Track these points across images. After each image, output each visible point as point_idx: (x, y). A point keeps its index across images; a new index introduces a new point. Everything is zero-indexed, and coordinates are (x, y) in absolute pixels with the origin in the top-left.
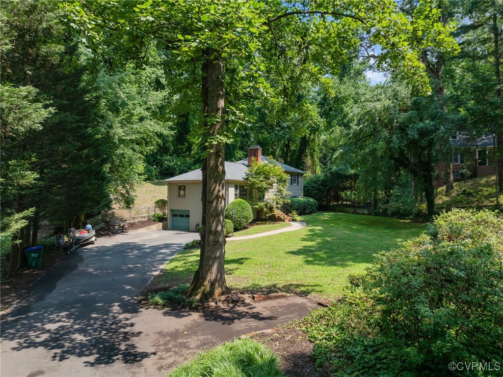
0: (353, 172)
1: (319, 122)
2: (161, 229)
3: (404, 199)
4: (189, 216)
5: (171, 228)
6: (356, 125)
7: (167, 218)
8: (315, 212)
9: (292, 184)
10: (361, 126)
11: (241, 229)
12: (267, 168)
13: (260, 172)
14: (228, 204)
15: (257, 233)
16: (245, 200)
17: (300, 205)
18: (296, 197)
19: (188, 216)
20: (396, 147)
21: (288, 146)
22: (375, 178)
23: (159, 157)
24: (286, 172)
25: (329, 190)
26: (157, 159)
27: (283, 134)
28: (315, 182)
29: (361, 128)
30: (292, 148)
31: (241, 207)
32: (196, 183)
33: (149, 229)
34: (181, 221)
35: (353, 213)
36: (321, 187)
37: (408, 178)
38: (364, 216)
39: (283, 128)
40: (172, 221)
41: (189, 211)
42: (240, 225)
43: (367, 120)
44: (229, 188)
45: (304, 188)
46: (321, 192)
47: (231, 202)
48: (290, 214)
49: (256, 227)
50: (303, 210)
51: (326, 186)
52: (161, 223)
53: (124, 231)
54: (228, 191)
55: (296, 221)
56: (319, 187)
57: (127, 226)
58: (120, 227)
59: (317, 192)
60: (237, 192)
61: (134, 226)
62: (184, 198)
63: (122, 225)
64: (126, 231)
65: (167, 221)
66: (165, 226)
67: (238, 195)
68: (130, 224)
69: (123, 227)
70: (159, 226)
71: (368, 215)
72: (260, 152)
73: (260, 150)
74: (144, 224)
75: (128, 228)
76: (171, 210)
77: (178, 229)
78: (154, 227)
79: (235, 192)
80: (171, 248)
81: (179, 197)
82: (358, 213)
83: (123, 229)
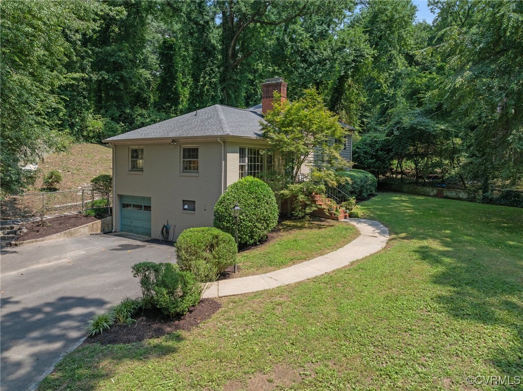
2: (99, 232)
4: (150, 207)
5: (118, 230)
7: (111, 209)
11: (255, 244)
13: (292, 122)
14: (225, 188)
15: (293, 261)
16: (261, 178)
19: (148, 208)
23: (128, 111)
26: (125, 113)
28: (370, 145)
31: (254, 195)
33: (71, 234)
34: (137, 217)
35: (436, 196)
36: (380, 153)
40: (122, 217)
41: (149, 199)
42: (252, 237)
44: (227, 155)
45: (353, 154)
47: (232, 183)
48: (343, 204)
49: (287, 237)
52: (100, 221)
53: (13, 242)
54: (225, 160)
55: (358, 217)
56: (377, 152)
57: (25, 230)
58: (8, 233)
59: (374, 160)
60: (244, 162)
61: (40, 229)
62: (141, 173)
63: (16, 227)
64: (18, 243)
65: (111, 215)
66: (108, 226)
67: (247, 168)
68: (37, 224)
69: (15, 233)
70: (95, 226)
71: (470, 201)
72: (283, 89)
73: (284, 86)
74: (63, 224)
75: (26, 234)
76: (119, 195)
77: (132, 232)
78: (84, 230)
79: (240, 163)
80: (55, 331)
81: (131, 170)
82: (447, 197)
83: (13, 238)
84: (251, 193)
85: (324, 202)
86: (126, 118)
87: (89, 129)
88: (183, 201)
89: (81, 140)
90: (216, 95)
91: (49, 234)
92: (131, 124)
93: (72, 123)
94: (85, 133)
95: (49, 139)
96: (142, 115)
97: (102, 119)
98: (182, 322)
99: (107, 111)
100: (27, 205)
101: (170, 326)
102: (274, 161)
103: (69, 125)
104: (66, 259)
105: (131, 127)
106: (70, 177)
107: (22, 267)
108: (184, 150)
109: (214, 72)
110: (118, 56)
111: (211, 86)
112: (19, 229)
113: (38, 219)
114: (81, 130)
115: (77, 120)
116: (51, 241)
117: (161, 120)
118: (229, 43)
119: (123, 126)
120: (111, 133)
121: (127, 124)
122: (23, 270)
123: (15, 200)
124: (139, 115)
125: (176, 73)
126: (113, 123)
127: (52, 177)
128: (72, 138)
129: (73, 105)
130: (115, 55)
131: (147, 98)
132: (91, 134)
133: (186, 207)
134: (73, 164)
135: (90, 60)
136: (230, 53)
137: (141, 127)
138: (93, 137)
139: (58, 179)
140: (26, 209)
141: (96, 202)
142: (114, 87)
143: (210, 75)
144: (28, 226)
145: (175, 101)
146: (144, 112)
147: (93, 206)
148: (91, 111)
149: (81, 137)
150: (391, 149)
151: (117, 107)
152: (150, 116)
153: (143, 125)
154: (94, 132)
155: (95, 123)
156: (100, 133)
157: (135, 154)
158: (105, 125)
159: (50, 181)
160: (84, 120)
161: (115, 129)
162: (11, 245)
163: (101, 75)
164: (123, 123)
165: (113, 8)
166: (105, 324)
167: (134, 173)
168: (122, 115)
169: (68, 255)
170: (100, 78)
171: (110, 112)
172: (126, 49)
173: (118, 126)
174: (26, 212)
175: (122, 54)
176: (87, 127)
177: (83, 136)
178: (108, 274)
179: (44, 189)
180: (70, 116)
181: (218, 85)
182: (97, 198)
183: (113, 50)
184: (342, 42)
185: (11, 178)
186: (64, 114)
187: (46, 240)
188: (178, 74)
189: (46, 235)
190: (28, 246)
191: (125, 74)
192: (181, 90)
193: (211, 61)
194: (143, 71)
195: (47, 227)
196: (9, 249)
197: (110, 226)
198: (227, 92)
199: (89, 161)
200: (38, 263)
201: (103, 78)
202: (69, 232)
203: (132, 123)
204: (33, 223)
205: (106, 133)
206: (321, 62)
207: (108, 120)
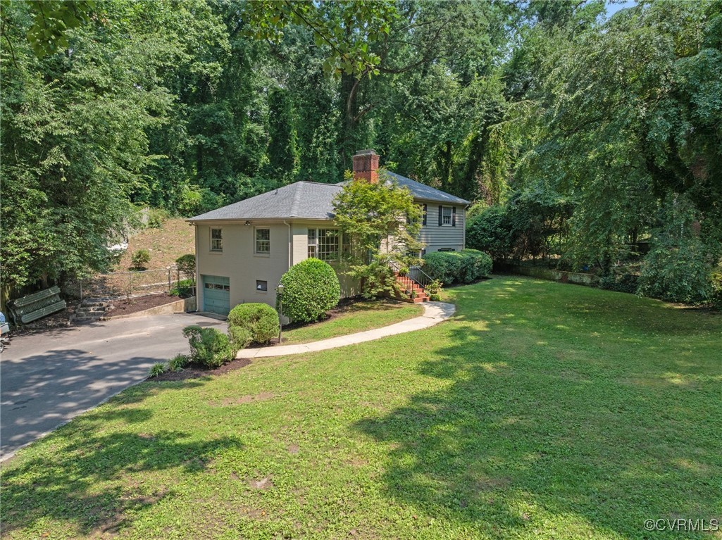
0: (562, 201)
1: (503, 109)
2: (182, 311)
3: (679, 265)
4: (229, 287)
5: (202, 309)
6: (566, 92)
7: (195, 289)
8: (486, 278)
9: (440, 224)
10: (579, 93)
11: (312, 322)
12: (374, 193)
15: (335, 335)
17: (452, 267)
18: (448, 250)
19: (227, 287)
20: (665, 138)
21: (447, 155)
22: (608, 214)
23: (230, 179)
24: (416, 201)
25: (515, 237)
26: (226, 182)
27: (435, 131)
28: (489, 221)
29: (578, 98)
30: (456, 159)
31: (311, 276)
32: (239, 225)
33: (155, 312)
34: (218, 297)
35: (561, 280)
36: (499, 230)
37: (689, 213)
38: (583, 289)
39: (435, 122)
40: (205, 297)
41: (228, 279)
42: (309, 315)
43: (594, 78)
44: (294, 236)
45: (468, 231)
46: (501, 239)
48: (427, 286)
49: (347, 317)
50: (457, 278)
51: (509, 228)
52: (183, 300)
53: (102, 318)
54: (292, 241)
55: (439, 301)
56: (496, 229)
57: (113, 307)
58: (98, 310)
59: (493, 239)
60: (314, 243)
61: (127, 307)
62: (221, 253)
63: (105, 304)
64: (106, 318)
65: (195, 295)
66: (192, 306)
67: (317, 249)
68: (124, 302)
69: (104, 309)
70: (178, 306)
71: (592, 287)
72: (374, 163)
73: (375, 159)
74: (149, 302)
75: (113, 311)
76: (201, 275)
77: (214, 311)
78: (167, 308)
79: (309, 243)
80: (126, 376)
81: (212, 251)
82: (571, 282)
83: (101, 314)
84: (308, 273)
85: (402, 284)
86: (227, 188)
87: (185, 201)
88: (257, 281)
89: (176, 215)
90: (331, 159)
91: (134, 312)
92: (232, 195)
93: (167, 195)
94: (181, 207)
95: (132, 220)
96: (245, 184)
97: (200, 190)
98: (216, 371)
99: (205, 180)
100: (116, 284)
101: (206, 373)
102: (352, 242)
103: (164, 198)
104: (145, 332)
105: (232, 198)
106: (160, 256)
107: (109, 337)
108: (258, 231)
109: (328, 131)
110: (217, 116)
111: (325, 148)
112: (108, 306)
113: (125, 297)
114: (176, 203)
115: (172, 192)
116: (136, 318)
117: (269, 189)
118: (347, 95)
119: (223, 198)
120: (209, 206)
121: (228, 195)
122: (108, 339)
123: (105, 279)
124: (242, 184)
125: (289, 131)
126: (212, 194)
127: (140, 256)
128: (167, 212)
129: (168, 174)
130: (214, 116)
131: (254, 161)
132: (187, 208)
133: (259, 287)
134: (165, 242)
135: (185, 122)
136: (349, 106)
137: (245, 198)
138: (190, 211)
139: (146, 259)
140: (114, 288)
141: (183, 282)
142: (212, 152)
143: (324, 134)
144: (116, 303)
145: (288, 165)
146: (249, 180)
147: (179, 286)
148: (188, 180)
149: (177, 211)
150: (511, 226)
151: (218, 175)
152: (255, 185)
153: (246, 196)
154: (190, 205)
155: (192, 194)
156: (197, 206)
157: (217, 234)
158: (204, 196)
159: (138, 260)
160: (180, 191)
161: (214, 201)
162: (100, 320)
163: (198, 139)
164: (224, 193)
165: (207, 65)
166: (160, 370)
167: (214, 253)
168: (223, 184)
169: (149, 329)
170: (197, 143)
171: (208, 182)
172: (226, 107)
173: (217, 198)
174: (114, 291)
175: (222, 113)
176: (182, 200)
177: (179, 210)
178: (179, 343)
179: (133, 269)
180: (164, 187)
181: (335, 146)
182: (184, 278)
183: (211, 110)
184: (471, 96)
185: (97, 258)
186: (157, 186)
187: (131, 316)
188: (292, 131)
189: (132, 312)
190: (115, 321)
191: (225, 137)
192: (295, 151)
193: (326, 117)
194: (255, 127)
195: (133, 304)
196: (98, 323)
197: (194, 306)
198: (345, 154)
199: (183, 239)
200: (121, 334)
201: (200, 142)
202: (153, 311)
203: (235, 194)
204: (121, 301)
205: (204, 205)
206: (446, 120)
207: (207, 190)
